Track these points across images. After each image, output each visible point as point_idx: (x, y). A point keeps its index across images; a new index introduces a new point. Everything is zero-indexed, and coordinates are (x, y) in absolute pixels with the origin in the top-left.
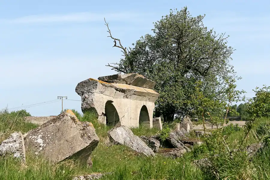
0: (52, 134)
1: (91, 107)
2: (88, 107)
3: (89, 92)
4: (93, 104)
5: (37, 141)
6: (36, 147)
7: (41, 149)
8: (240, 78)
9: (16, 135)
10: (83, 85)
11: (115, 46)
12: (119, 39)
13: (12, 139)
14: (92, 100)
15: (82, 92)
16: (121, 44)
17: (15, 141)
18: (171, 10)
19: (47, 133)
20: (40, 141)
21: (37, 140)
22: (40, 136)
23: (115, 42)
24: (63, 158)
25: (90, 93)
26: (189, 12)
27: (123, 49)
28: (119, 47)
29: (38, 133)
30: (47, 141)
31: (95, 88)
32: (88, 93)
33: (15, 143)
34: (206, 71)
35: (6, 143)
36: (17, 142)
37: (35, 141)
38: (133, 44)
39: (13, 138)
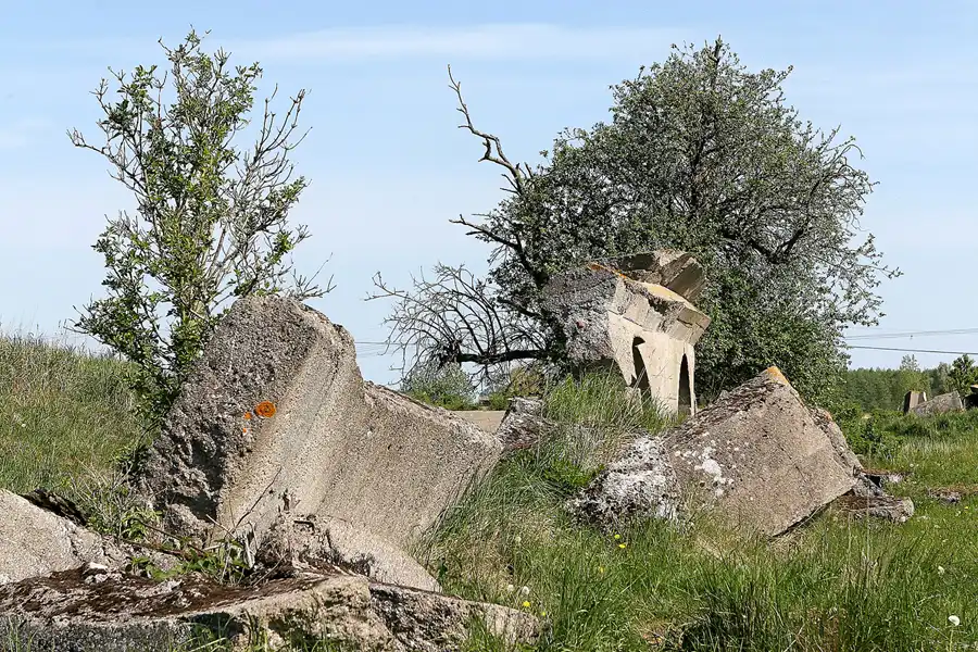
0: (747, 444)
1: (603, 357)
2: (593, 358)
3: (588, 309)
4: (610, 349)
5: (703, 467)
6: (702, 485)
7: (720, 492)
8: (896, 273)
9: (648, 446)
10: (565, 285)
11: (487, 157)
12: (495, 136)
13: (637, 458)
14: (606, 333)
15: (562, 307)
16: (504, 154)
17: (650, 467)
18: (674, 46)
19: (728, 442)
20: (711, 466)
21: (701, 463)
22: (708, 450)
23: (488, 145)
24: (788, 524)
25: (592, 312)
26: (735, 55)
27: (510, 168)
28: (497, 162)
29: (698, 441)
30: (734, 466)
31: (608, 296)
32: (585, 312)
33: (649, 472)
34: (784, 249)
35: (620, 471)
36: (656, 469)
37: (697, 468)
38: (545, 154)
39: (641, 458)
